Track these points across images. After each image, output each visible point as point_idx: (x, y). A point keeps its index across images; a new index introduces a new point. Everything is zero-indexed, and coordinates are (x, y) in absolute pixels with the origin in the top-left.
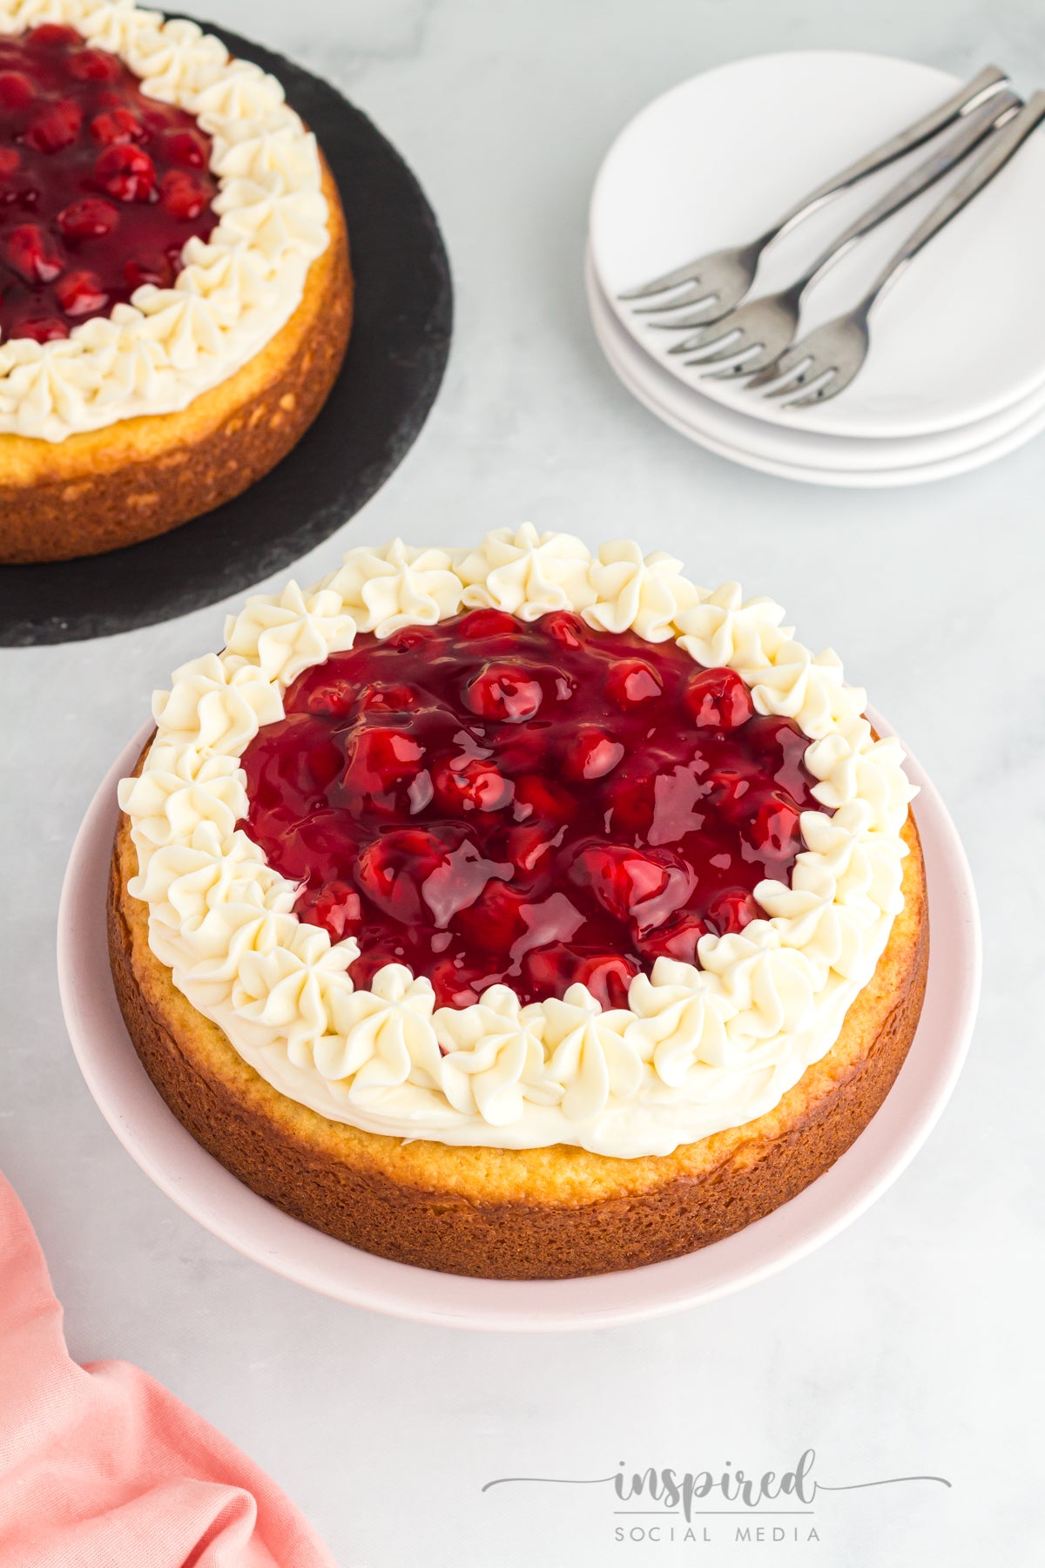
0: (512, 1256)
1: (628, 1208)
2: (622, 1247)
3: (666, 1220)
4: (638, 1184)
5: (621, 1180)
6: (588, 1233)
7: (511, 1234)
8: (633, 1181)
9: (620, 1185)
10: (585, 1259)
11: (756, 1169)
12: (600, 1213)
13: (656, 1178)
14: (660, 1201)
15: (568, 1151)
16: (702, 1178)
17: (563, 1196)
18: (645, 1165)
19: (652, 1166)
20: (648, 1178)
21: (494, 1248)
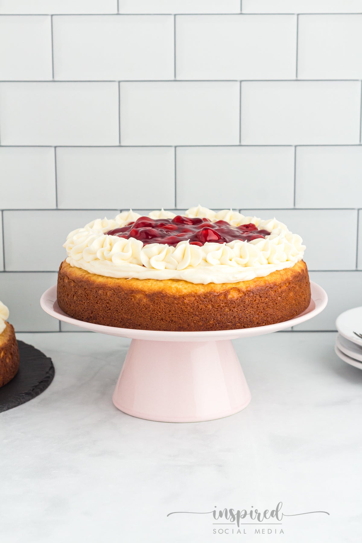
0: (157, 318)
1: (194, 299)
2: (193, 317)
3: (207, 308)
4: (198, 291)
5: (193, 289)
6: (181, 308)
7: (157, 307)
8: (196, 290)
9: (192, 291)
10: (180, 321)
11: (237, 299)
12: (185, 299)
13: (204, 291)
14: (205, 298)
15: (177, 281)
16: (219, 294)
17: (174, 292)
18: (200, 286)
19: (203, 287)
20: (201, 290)
21: (152, 314)
